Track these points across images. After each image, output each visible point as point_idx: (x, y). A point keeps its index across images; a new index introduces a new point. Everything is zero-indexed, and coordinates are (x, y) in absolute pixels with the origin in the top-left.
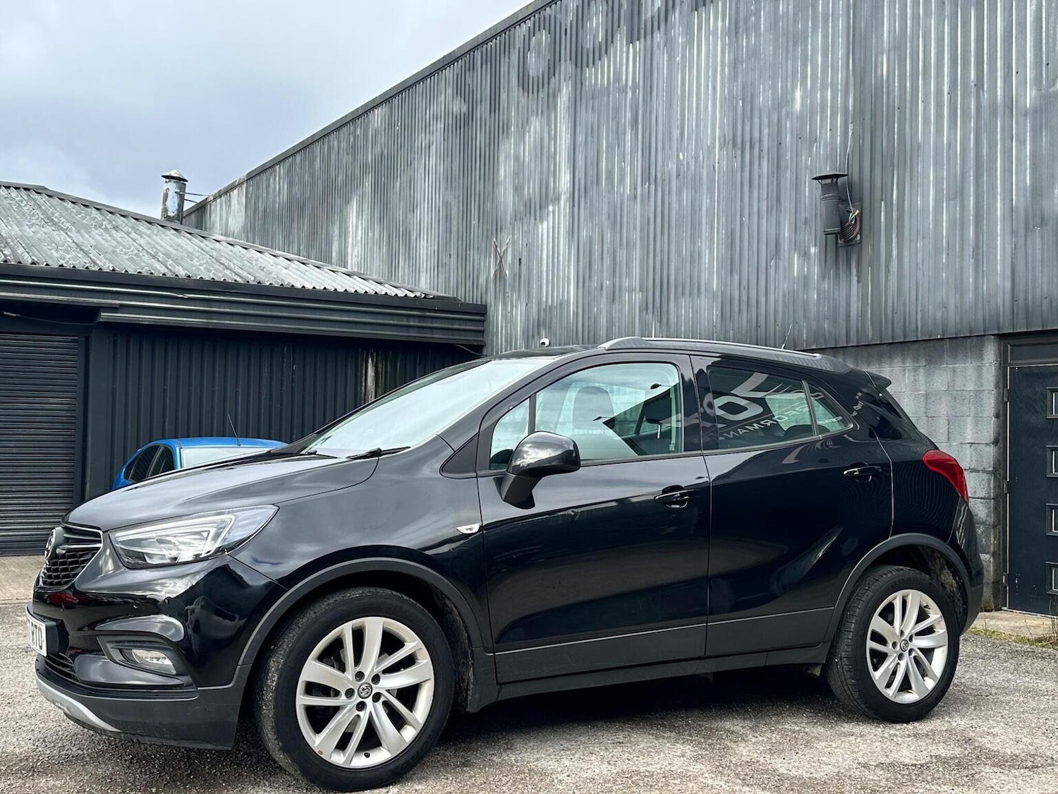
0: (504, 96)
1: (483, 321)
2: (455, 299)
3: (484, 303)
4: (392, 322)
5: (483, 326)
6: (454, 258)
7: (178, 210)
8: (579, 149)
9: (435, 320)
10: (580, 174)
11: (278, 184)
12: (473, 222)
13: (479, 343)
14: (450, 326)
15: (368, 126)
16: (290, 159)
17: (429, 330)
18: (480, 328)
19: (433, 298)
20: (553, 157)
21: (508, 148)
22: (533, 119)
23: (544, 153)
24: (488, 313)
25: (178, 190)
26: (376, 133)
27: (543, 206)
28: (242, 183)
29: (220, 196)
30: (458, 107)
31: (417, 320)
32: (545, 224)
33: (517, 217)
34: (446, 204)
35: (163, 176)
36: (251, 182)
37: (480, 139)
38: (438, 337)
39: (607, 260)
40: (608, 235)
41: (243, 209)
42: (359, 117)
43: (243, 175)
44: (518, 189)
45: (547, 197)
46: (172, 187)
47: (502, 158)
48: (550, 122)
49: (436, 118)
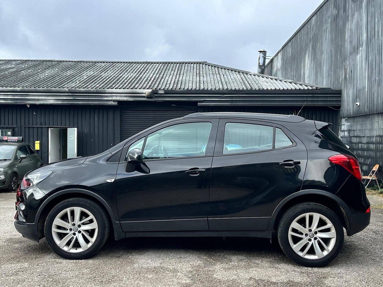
0: (347, 5)
1: (340, 97)
2: (329, 88)
3: (341, 89)
4: (300, 99)
5: (340, 98)
6: (333, 72)
7: (263, 63)
8: (369, 23)
9: (319, 98)
10: (369, 34)
11: (289, 50)
12: (338, 57)
13: (339, 105)
14: (325, 100)
15: (311, 24)
16: (292, 40)
17: (316, 102)
18: (339, 99)
19: (320, 89)
20: (361, 27)
21: (348, 26)
22: (356, 13)
23: (359, 27)
24: (342, 93)
25: (263, 56)
26: (313, 25)
27: (358, 48)
28: (281, 51)
29: (276, 56)
30: (335, 12)
31: (311, 98)
32: (359, 55)
33: (351, 54)
34: (331, 51)
35: (259, 51)
36: (283, 50)
37: (341, 23)
38: (320, 104)
39: (377, 68)
40: (377, 58)
41: (281, 60)
42: (309, 20)
43: (281, 47)
44: (351, 42)
45: (359, 44)
46: (262, 55)
47: (347, 30)
48: (360, 14)
49: (329, 17)
